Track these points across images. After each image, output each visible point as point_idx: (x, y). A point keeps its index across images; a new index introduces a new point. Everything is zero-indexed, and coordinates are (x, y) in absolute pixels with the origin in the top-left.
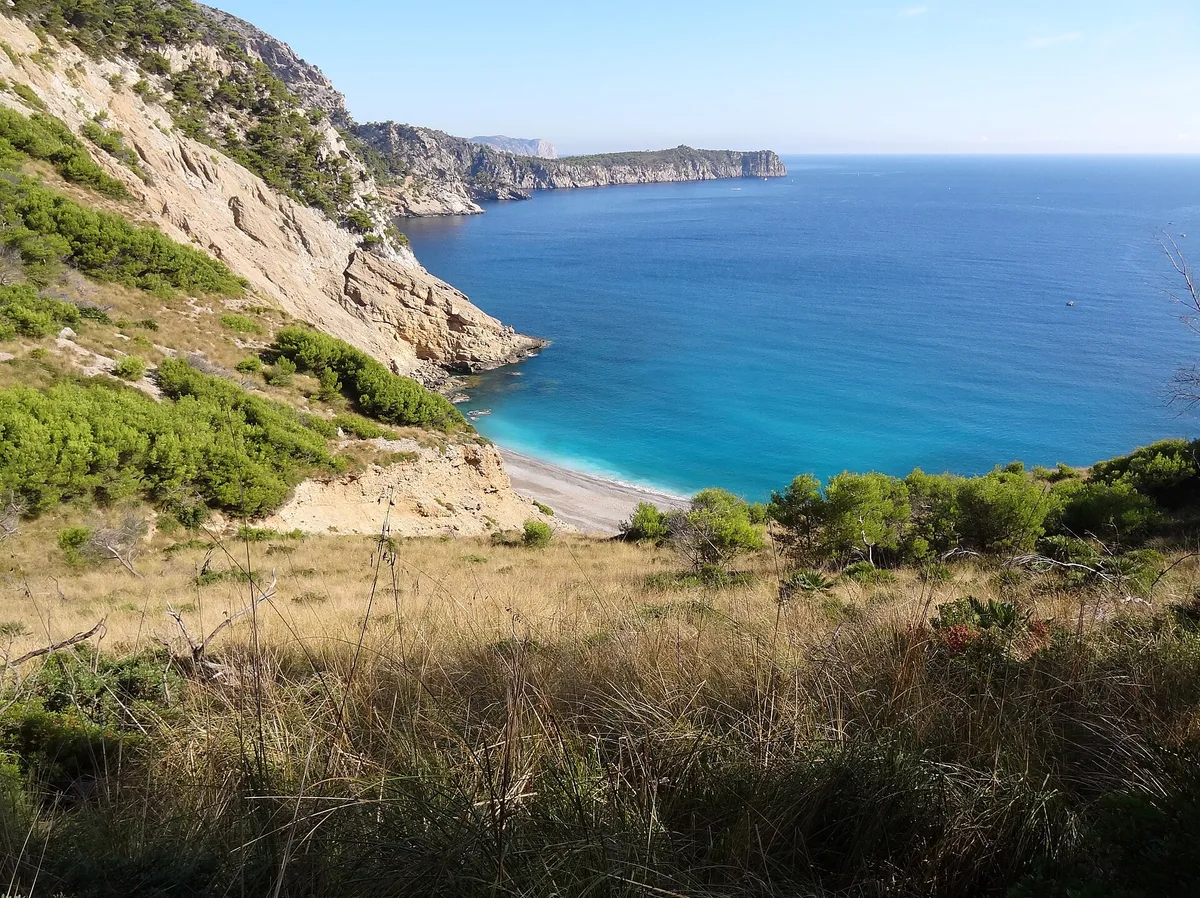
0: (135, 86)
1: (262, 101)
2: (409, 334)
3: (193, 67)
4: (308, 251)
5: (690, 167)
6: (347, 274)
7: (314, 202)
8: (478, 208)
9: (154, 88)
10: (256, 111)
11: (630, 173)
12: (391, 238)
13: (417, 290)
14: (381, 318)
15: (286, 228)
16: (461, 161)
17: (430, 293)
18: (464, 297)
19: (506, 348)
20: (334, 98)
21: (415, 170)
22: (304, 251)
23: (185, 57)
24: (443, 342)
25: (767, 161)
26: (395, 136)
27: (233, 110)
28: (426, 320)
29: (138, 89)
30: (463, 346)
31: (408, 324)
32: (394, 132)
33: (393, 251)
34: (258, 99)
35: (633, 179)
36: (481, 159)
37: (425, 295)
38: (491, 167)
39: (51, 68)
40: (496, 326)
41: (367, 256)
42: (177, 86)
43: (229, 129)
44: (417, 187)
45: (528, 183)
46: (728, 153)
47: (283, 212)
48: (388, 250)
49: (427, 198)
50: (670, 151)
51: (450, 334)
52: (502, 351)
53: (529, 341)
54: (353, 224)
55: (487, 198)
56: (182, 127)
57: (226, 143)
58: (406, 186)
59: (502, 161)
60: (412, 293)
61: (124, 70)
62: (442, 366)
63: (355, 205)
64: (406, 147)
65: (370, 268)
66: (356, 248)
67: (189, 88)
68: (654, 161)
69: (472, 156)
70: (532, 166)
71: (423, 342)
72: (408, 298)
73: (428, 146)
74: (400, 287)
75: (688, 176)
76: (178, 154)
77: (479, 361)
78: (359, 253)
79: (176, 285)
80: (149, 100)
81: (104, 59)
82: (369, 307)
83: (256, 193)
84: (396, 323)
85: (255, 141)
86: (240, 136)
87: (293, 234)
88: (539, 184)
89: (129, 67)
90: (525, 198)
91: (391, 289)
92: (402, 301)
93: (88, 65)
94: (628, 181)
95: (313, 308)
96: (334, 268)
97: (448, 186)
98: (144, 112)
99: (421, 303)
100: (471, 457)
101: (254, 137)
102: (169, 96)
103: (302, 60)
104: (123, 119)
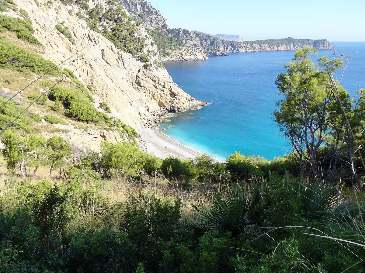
0: (76, 13)
1: (118, 18)
2: (156, 98)
3: (97, 7)
4: (125, 68)
5: (292, 45)
6: (137, 76)
7: (130, 52)
8: (207, 58)
9: (83, 14)
10: (116, 21)
11: (268, 47)
12: (155, 65)
13: (160, 82)
14: (146, 91)
15: (118, 60)
16: (207, 42)
17: (164, 84)
18: (177, 86)
19: (190, 105)
20: (163, 20)
21: (187, 45)
22: (123, 67)
23: (95, 4)
24: (168, 101)
25: (324, 43)
26: (181, 33)
27: (108, 21)
28: (162, 92)
29: (77, 14)
30: (174, 103)
31: (156, 94)
32: (181, 32)
33: (155, 69)
34: (117, 17)
35: (269, 49)
36: (213, 42)
37: (163, 85)
38: (216, 44)
39: (50, 7)
40: (187, 96)
41: (145, 70)
42: (90, 13)
43: (105, 27)
44: (187, 51)
45: (229, 50)
46: (308, 40)
47: (118, 54)
48: (153, 68)
49: (190, 54)
50: (285, 39)
51: (170, 98)
52: (189, 106)
53: (200, 103)
54: (142, 59)
55: (213, 55)
56: (89, 26)
57: (104, 32)
58: (183, 50)
59: (221, 42)
60: (158, 83)
61: (73, 8)
62: (167, 110)
63: (144, 53)
64: (185, 37)
65: (145, 74)
66: (142, 67)
67: (94, 14)
68: (278, 43)
69: (210, 40)
70: (231, 44)
71: (161, 101)
72: (157, 85)
73: (192, 36)
74: (155, 81)
75: (291, 49)
76: (87, 35)
77: (179, 108)
78: (142, 69)
79: (33, 71)
80: (80, 17)
81: (68, 5)
82: (143, 88)
83: (111, 48)
84: (152, 94)
85: (113, 31)
86: (109, 30)
87: (120, 62)
88: (233, 50)
89: (75, 7)
90: (226, 55)
91: (151, 82)
92: (154, 86)
93: (62, 6)
94: (267, 50)
95: (121, 86)
96: (133, 74)
97: (198, 50)
98: (78, 21)
99: (161, 87)
100: (102, 135)
101: (113, 30)
102: (88, 16)
103: (154, 8)
104: (71, 24)
